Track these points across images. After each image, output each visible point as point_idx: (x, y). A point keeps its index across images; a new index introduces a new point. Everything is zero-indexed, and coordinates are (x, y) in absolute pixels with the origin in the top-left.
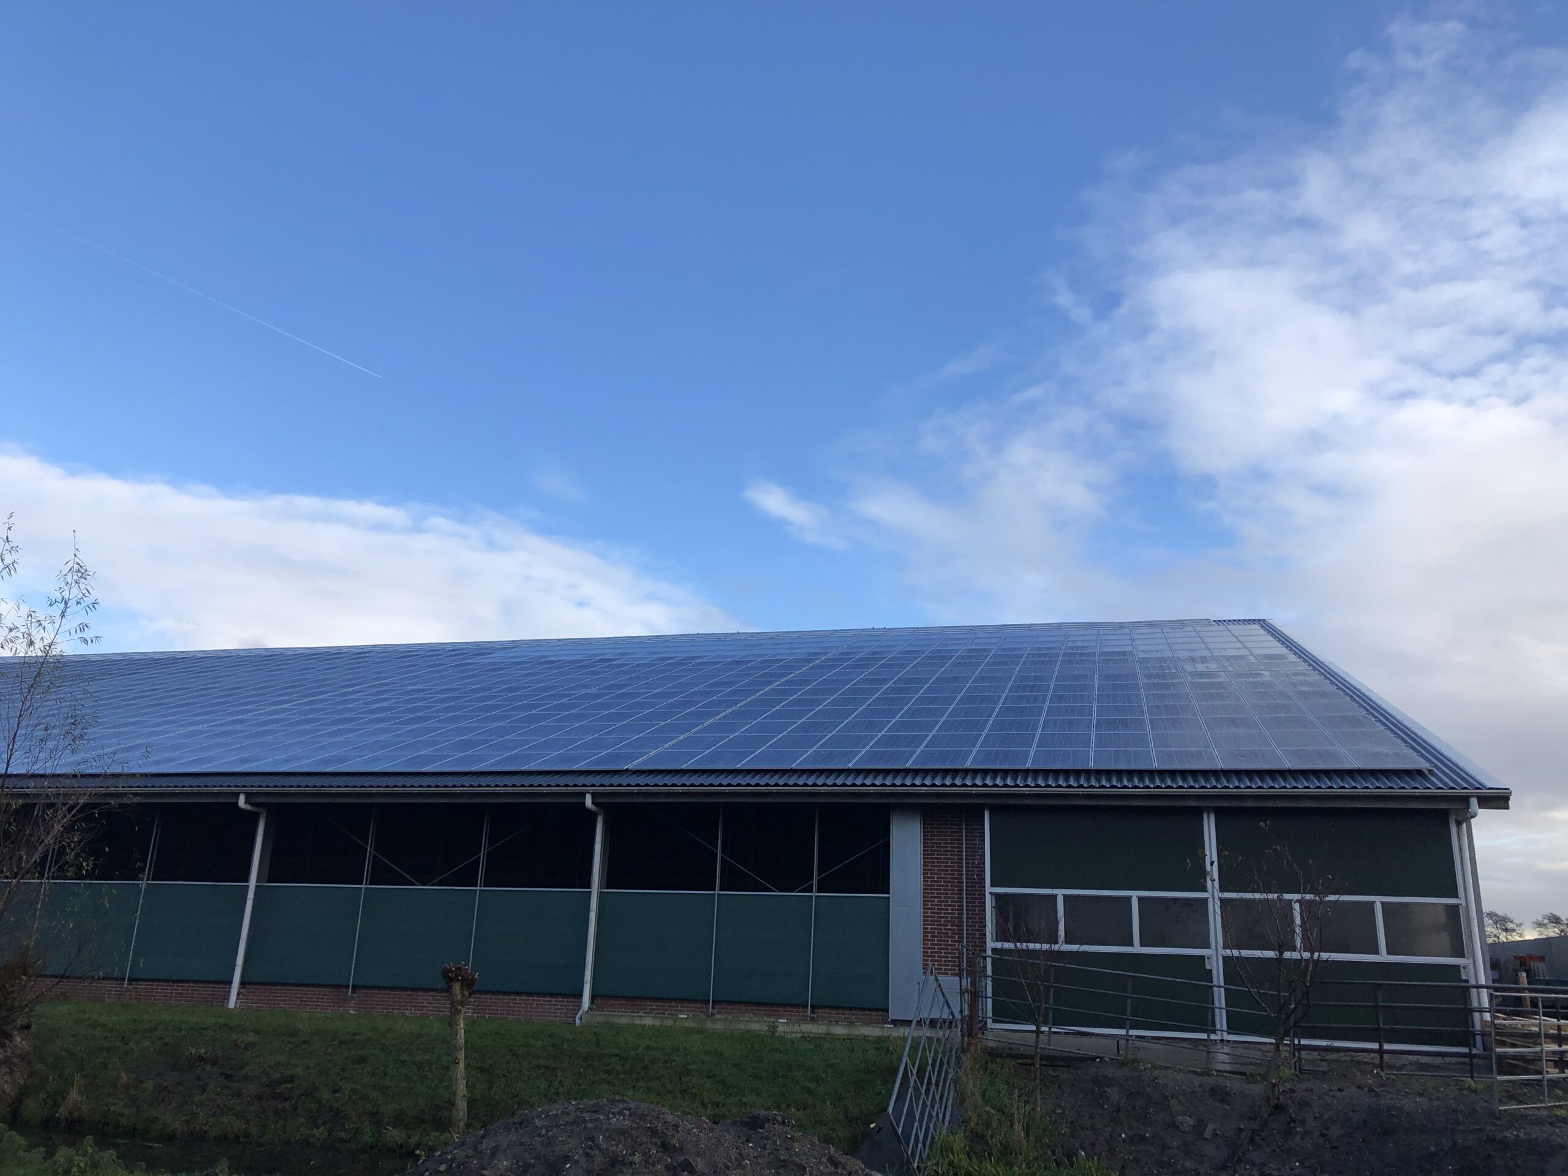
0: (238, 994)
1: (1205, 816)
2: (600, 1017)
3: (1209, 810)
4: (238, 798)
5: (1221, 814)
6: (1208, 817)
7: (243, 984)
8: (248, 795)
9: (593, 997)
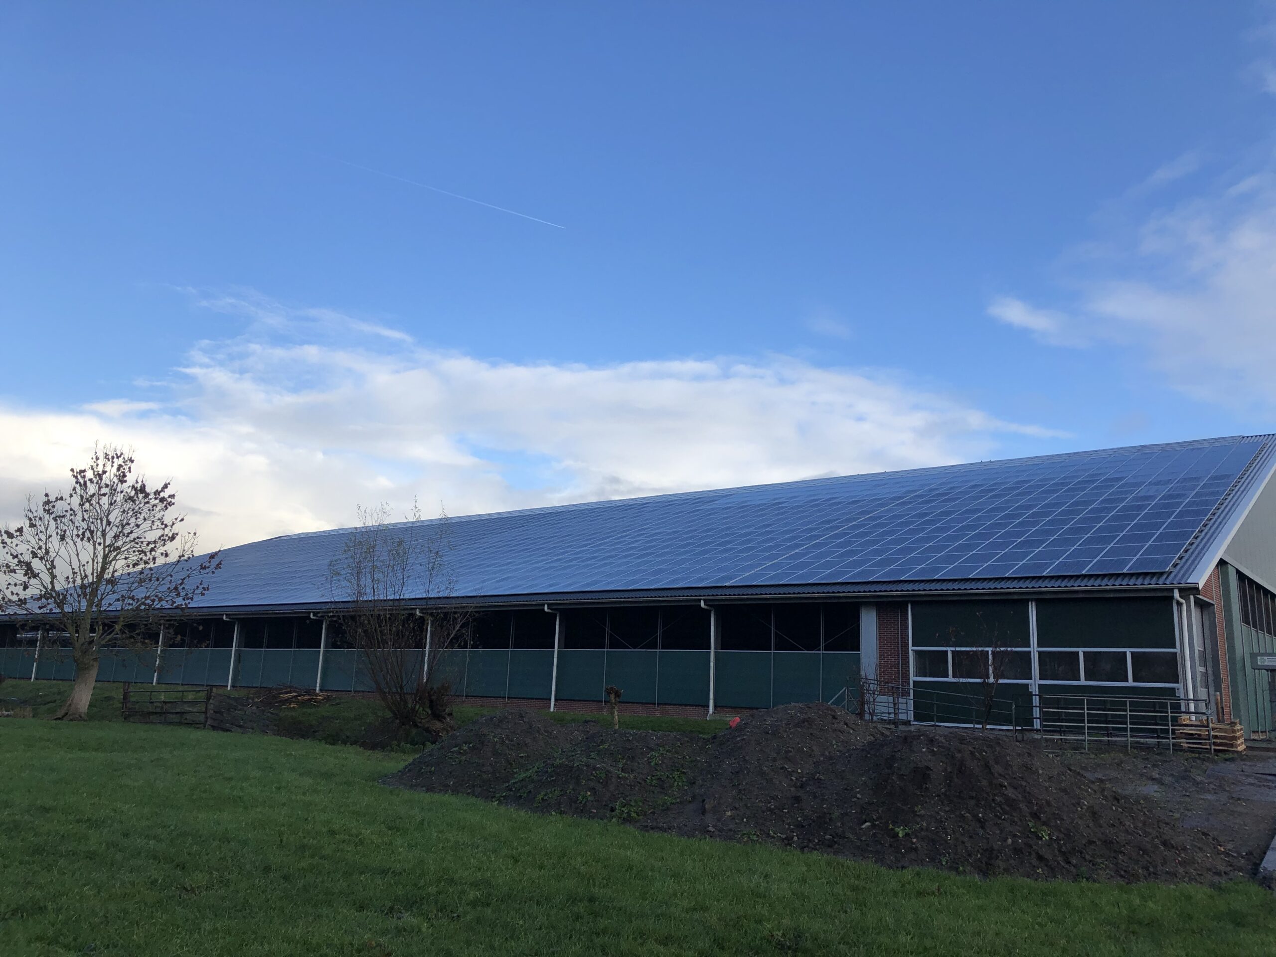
0: (555, 705)
1: (1030, 603)
2: (717, 717)
3: (1032, 600)
4: (544, 606)
5: (1039, 602)
6: (1032, 604)
7: (556, 700)
8: (549, 605)
9: (715, 707)
